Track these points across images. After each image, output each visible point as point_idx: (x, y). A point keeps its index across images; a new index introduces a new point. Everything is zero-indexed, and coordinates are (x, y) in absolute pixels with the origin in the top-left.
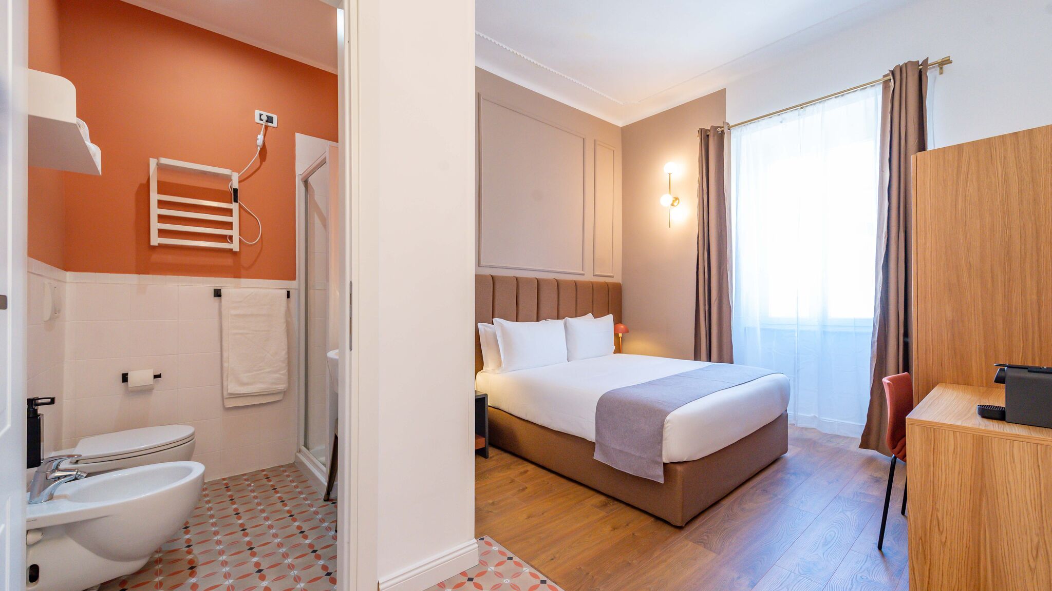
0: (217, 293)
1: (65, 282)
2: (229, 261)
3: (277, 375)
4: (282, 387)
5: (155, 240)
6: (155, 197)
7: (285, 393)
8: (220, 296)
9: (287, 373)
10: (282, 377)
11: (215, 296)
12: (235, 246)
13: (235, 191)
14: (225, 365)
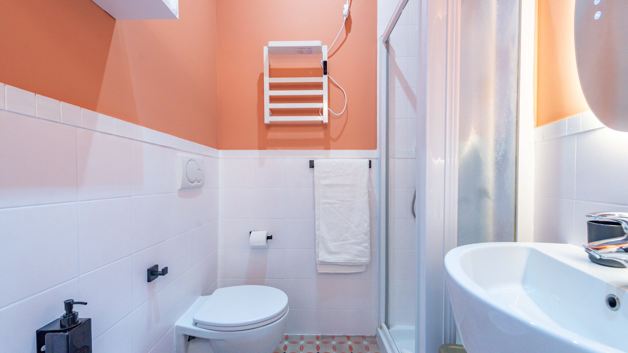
0: (312, 165)
1: (218, 158)
2: (320, 134)
3: (360, 248)
4: (365, 260)
5: (268, 119)
6: (267, 80)
7: (368, 266)
8: (313, 167)
9: (369, 247)
10: (365, 250)
11: (310, 167)
12: (324, 118)
13: (325, 63)
14: (317, 232)
